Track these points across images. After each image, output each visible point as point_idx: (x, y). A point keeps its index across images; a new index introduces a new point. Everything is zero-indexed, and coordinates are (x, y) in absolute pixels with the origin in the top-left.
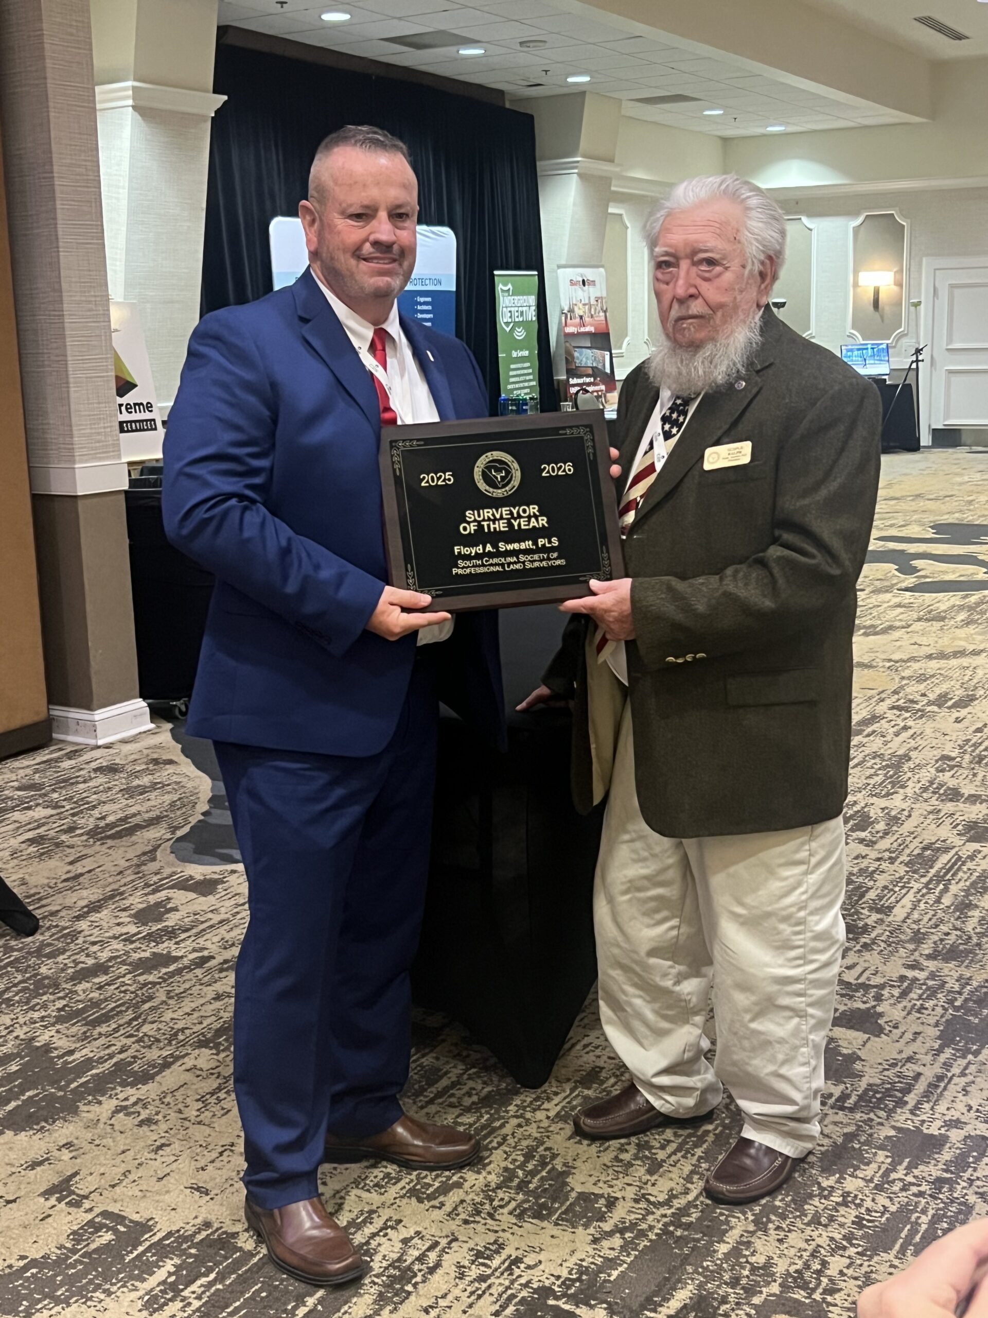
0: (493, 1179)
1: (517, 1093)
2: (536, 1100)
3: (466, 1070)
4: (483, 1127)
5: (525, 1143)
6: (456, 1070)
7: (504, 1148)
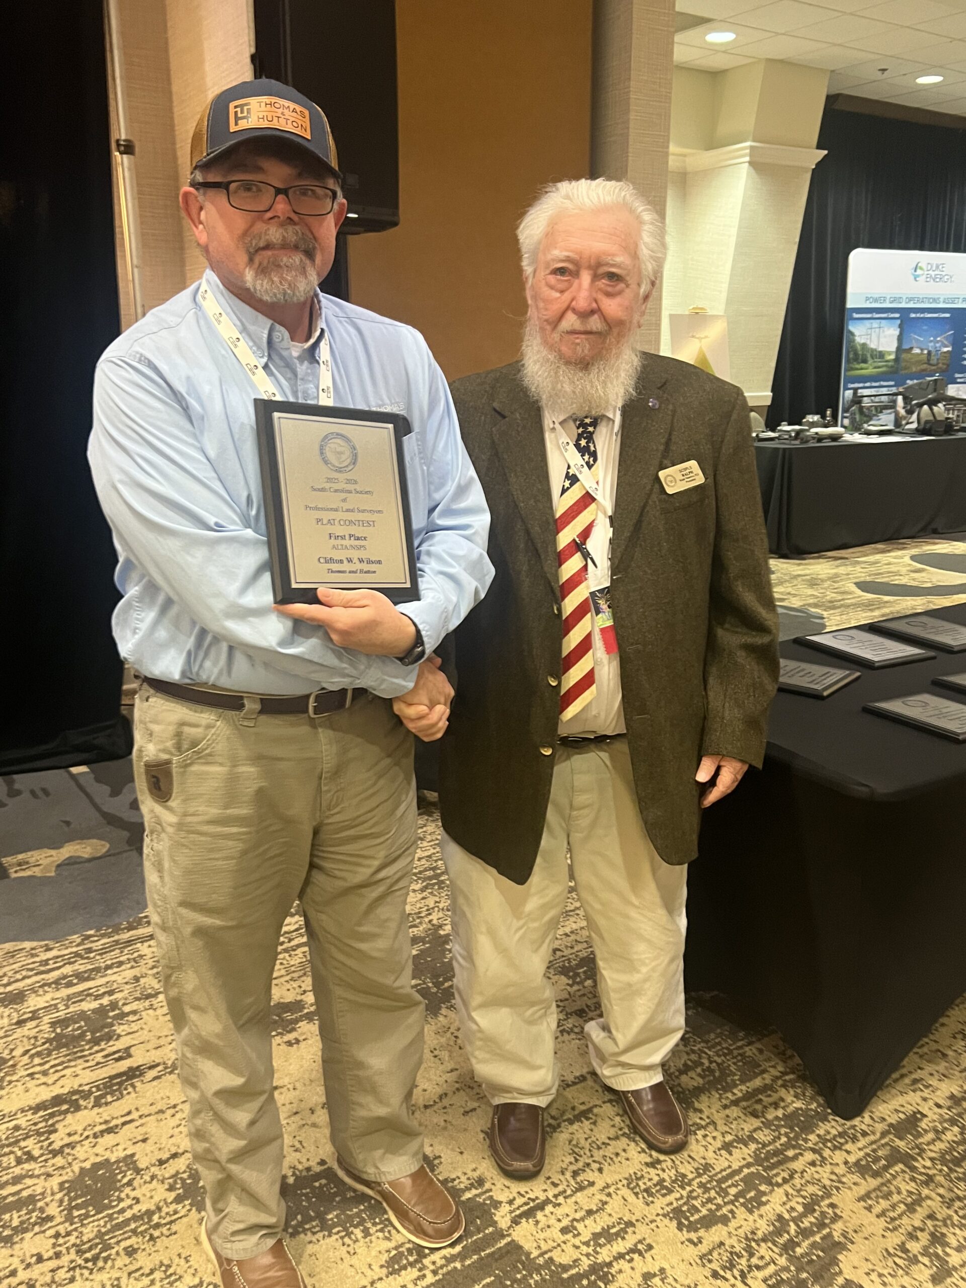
0: (763, 1227)
1: (824, 1119)
2: (841, 1135)
3: (784, 1073)
4: (776, 1153)
5: (811, 1189)
6: (775, 1068)
7: (787, 1187)
